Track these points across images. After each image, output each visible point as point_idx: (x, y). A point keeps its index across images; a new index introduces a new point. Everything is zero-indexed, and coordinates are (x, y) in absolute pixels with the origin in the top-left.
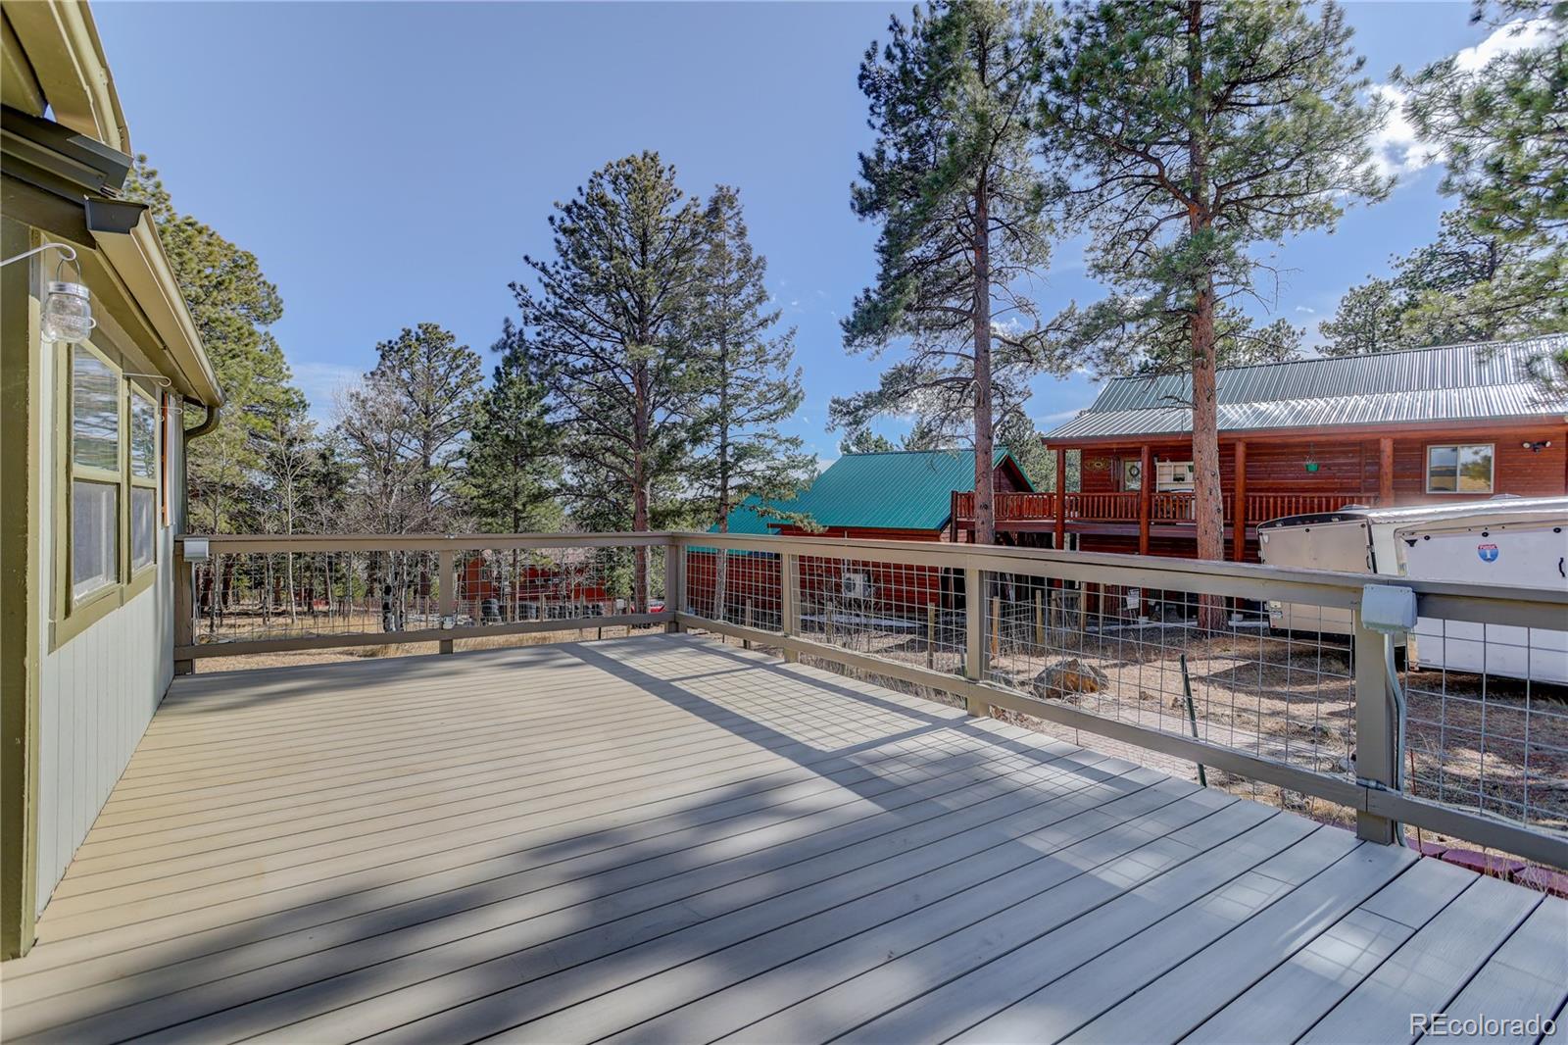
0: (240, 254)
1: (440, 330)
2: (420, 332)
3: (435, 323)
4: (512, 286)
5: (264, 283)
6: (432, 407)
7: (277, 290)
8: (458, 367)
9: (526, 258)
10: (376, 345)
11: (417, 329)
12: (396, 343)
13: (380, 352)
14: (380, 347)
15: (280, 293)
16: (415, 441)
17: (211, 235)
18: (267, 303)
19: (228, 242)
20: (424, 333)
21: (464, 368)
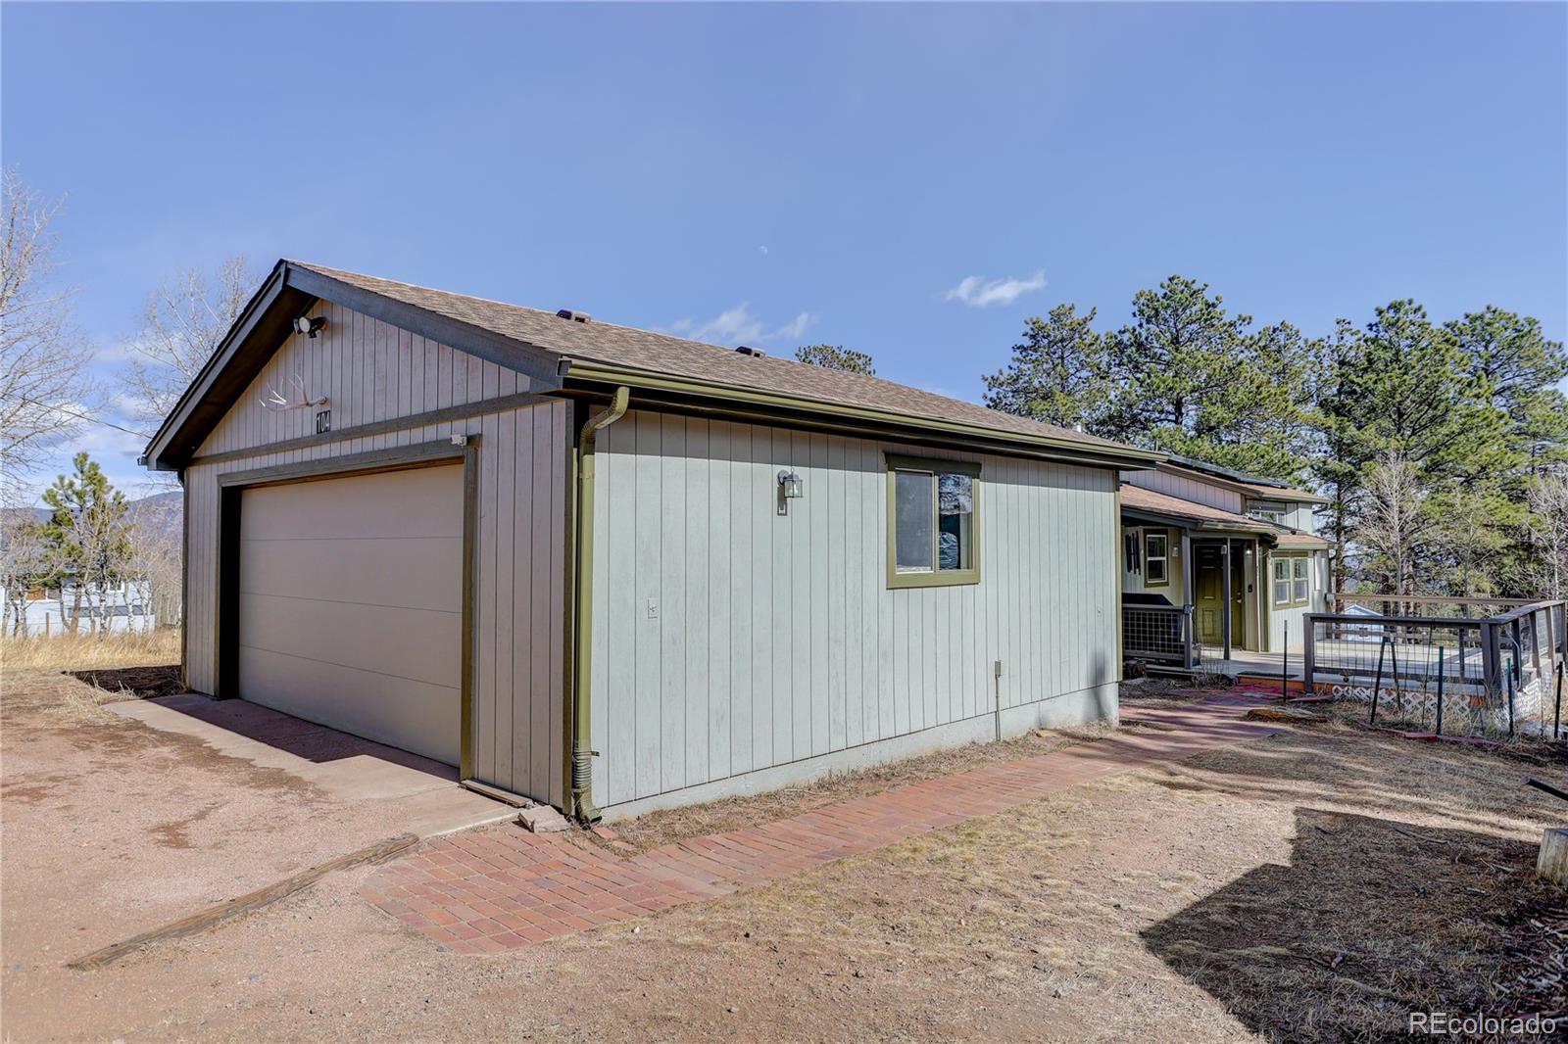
18: (1551, 363)
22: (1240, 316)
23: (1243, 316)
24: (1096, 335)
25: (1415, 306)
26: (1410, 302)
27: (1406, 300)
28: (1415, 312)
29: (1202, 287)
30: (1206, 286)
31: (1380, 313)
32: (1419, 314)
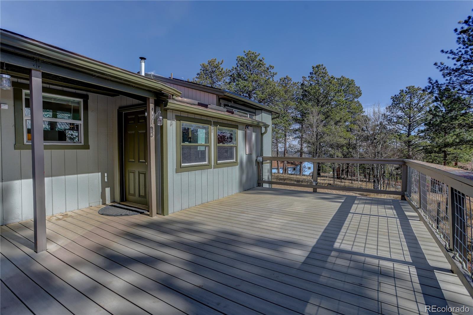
0: (350, 80)
1: (415, 87)
2: (407, 90)
3: (413, 85)
4: (435, 64)
5: (356, 87)
6: (412, 115)
7: (360, 87)
8: (423, 99)
9: (442, 51)
10: (390, 98)
11: (406, 89)
12: (398, 95)
13: (392, 100)
14: (392, 98)
15: (361, 89)
16: (405, 127)
17: (343, 78)
18: (357, 92)
19: (347, 78)
20: (409, 90)
21: (426, 99)
22: (270, 65)
23: (271, 65)
24: (222, 68)
25: (323, 67)
26: (322, 66)
27: (321, 65)
28: (323, 69)
29: (258, 54)
30: (259, 54)
31: (313, 68)
32: (325, 70)
